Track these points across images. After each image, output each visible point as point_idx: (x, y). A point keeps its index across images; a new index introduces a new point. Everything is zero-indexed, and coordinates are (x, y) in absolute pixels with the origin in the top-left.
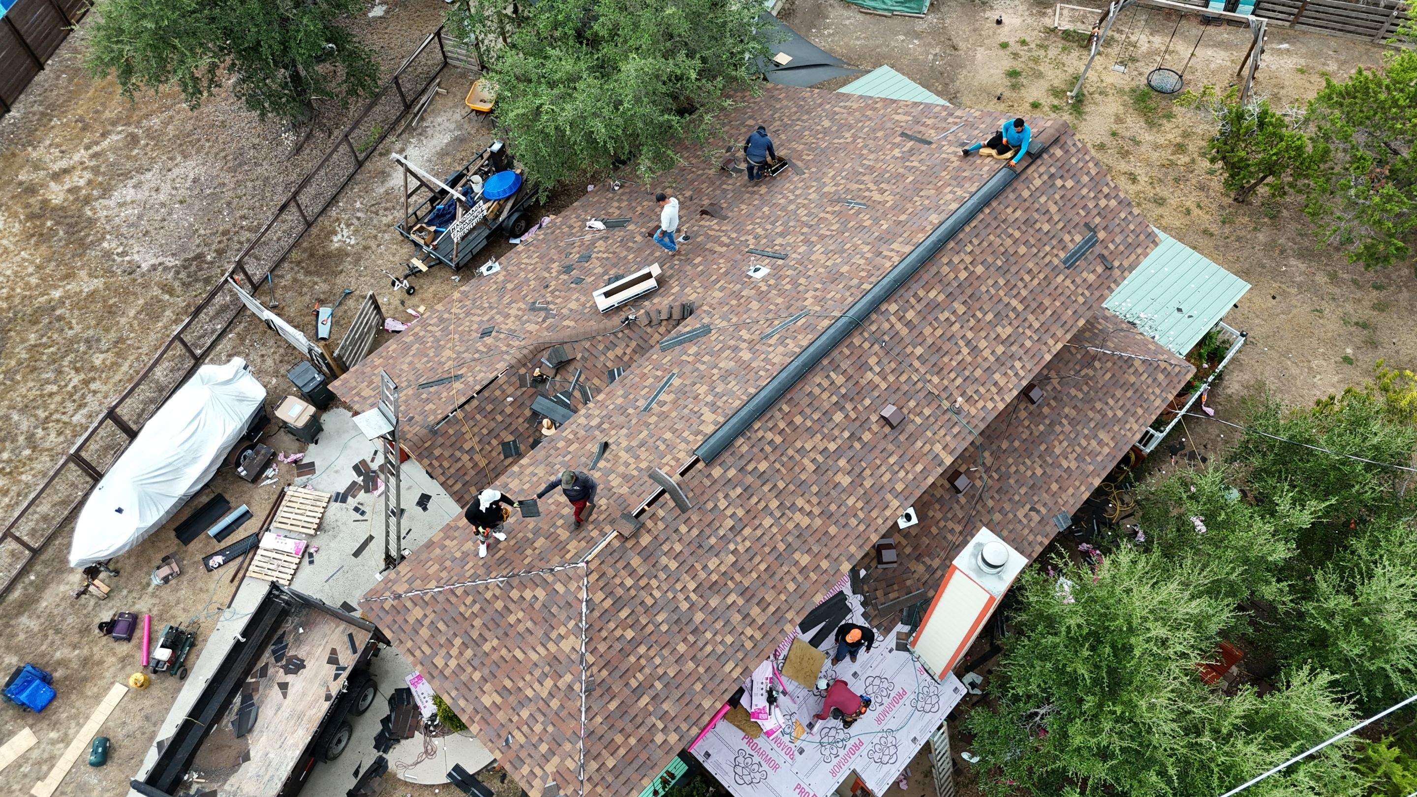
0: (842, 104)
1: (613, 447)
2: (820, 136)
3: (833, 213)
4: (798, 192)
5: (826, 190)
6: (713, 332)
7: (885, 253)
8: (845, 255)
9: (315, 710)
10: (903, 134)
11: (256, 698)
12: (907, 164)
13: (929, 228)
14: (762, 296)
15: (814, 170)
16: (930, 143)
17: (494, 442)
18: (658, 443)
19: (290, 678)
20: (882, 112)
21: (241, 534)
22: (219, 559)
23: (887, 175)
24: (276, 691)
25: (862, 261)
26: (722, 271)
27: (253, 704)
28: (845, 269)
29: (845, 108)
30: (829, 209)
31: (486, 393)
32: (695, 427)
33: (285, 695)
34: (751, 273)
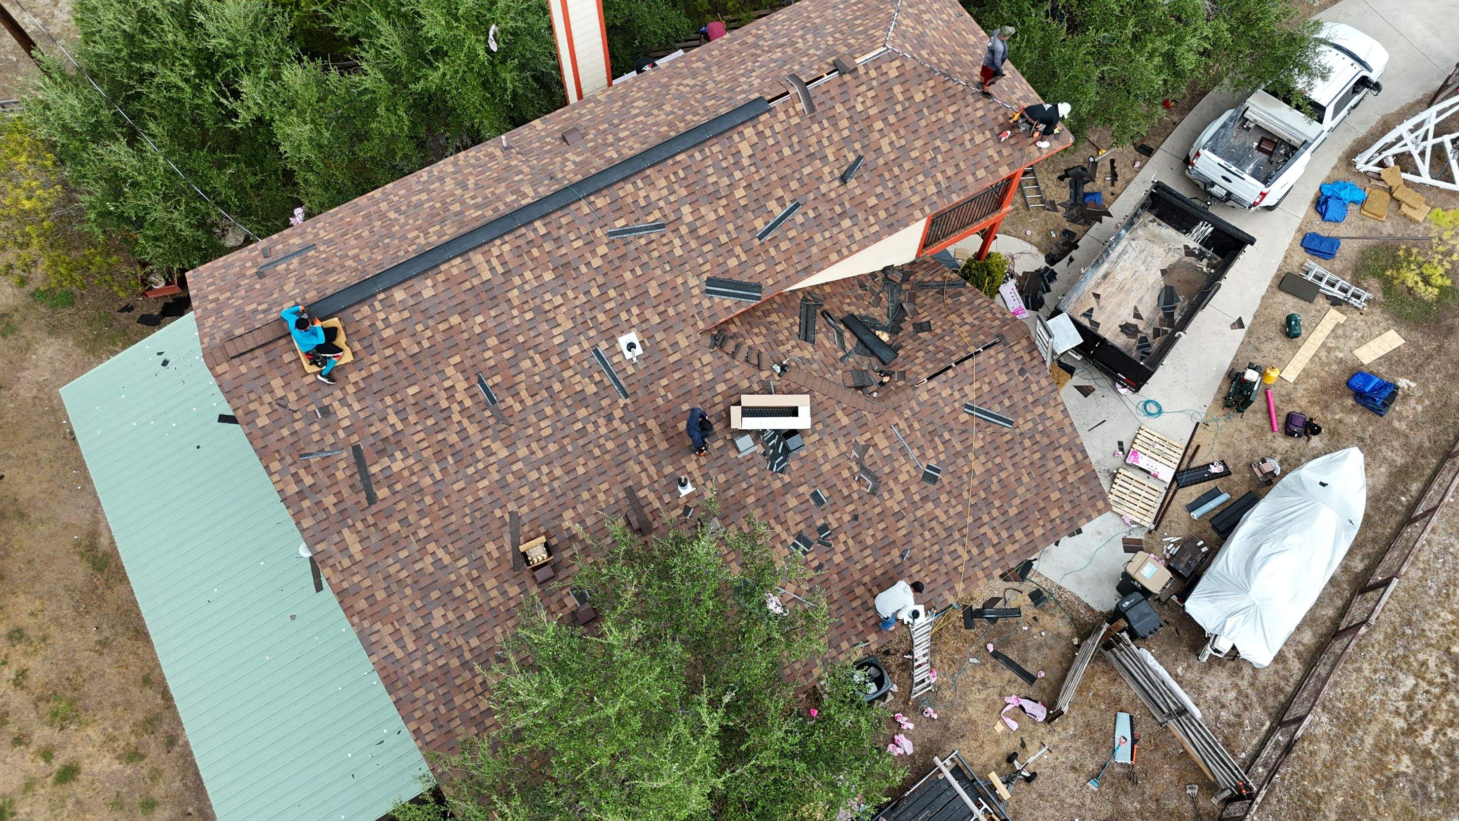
0: (399, 654)
1: (837, 174)
2: (458, 592)
3: (516, 395)
4: (534, 475)
5: (503, 453)
6: (705, 277)
7: (500, 270)
8: (538, 301)
9: (1109, 290)
10: (372, 499)
11: (1161, 314)
12: (399, 426)
13: (441, 278)
14: (641, 298)
15: (498, 513)
16: (356, 450)
17: (939, 331)
18: (797, 148)
19: (1134, 321)
20: (367, 583)
21: (1194, 491)
22: (1214, 470)
23: (430, 422)
24: (1145, 314)
25: (528, 275)
26: (664, 382)
27: (1163, 309)
28: (548, 276)
29: (399, 641)
30: (517, 407)
31: (942, 366)
32: (761, 146)
33: (1136, 308)
34: (639, 351)
